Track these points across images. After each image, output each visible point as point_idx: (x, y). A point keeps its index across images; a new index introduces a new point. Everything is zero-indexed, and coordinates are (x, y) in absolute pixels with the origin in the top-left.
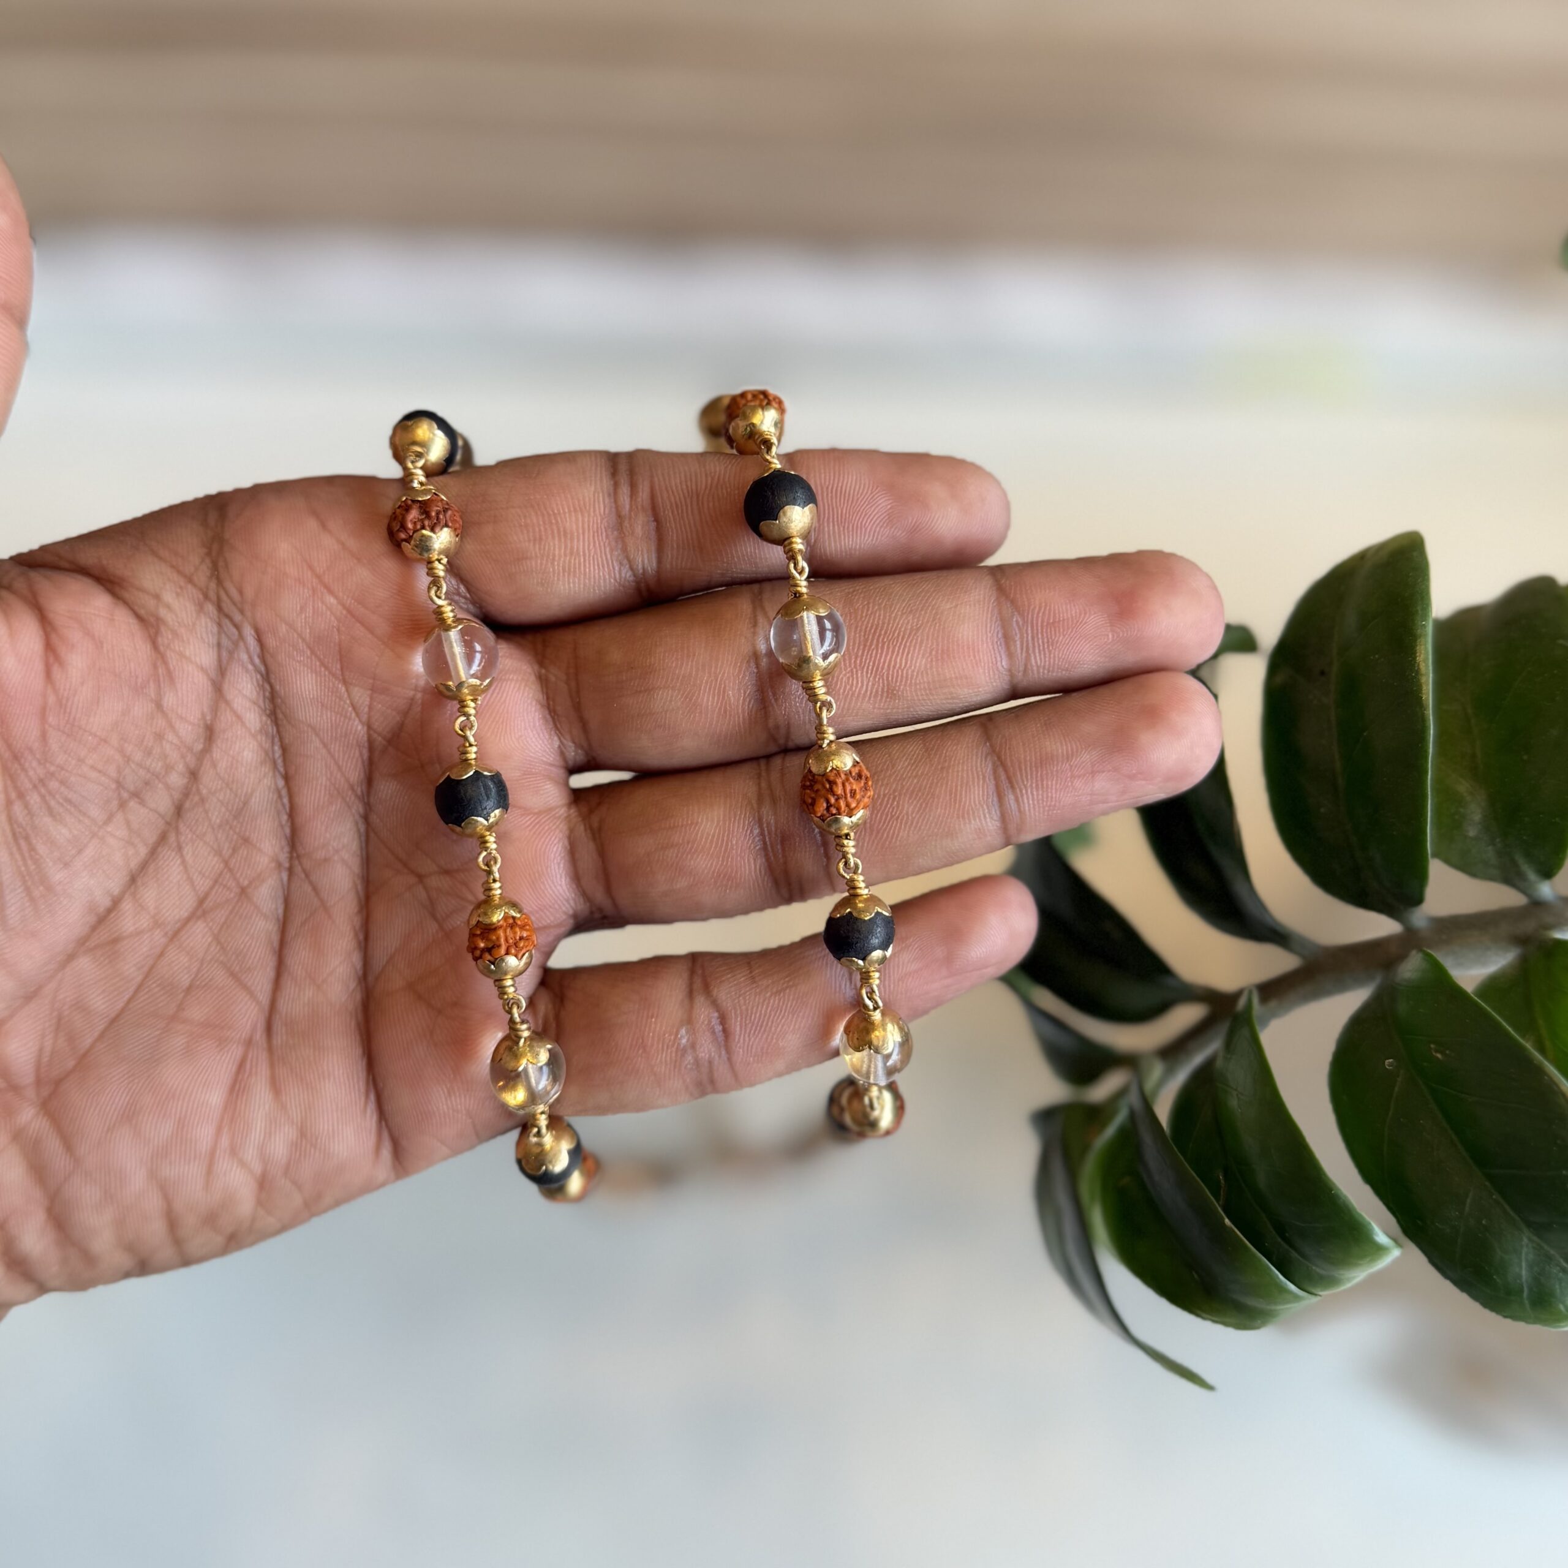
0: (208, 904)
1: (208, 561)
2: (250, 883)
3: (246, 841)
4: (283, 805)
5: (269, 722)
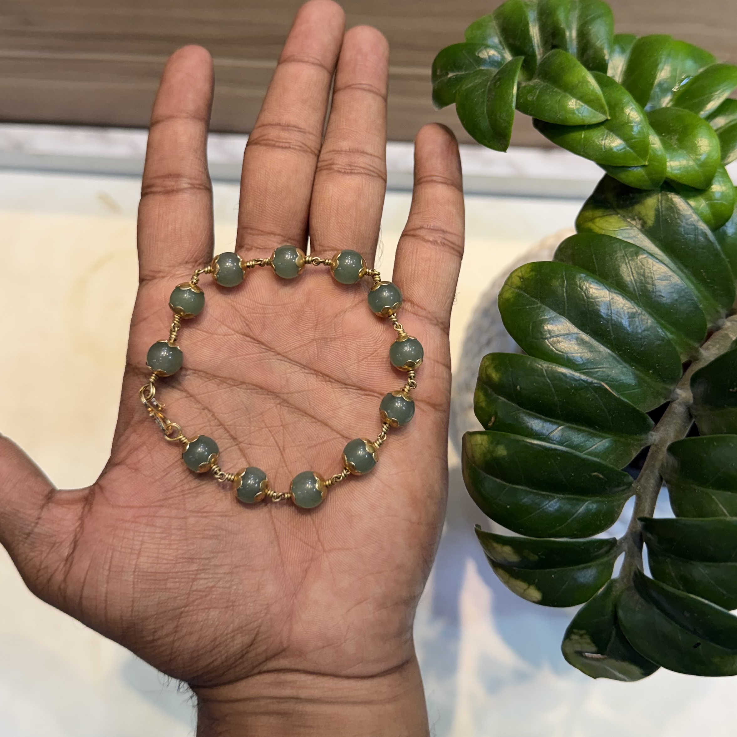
0: (281, 444)
2: (281, 421)
3: (262, 414)
4: (254, 389)
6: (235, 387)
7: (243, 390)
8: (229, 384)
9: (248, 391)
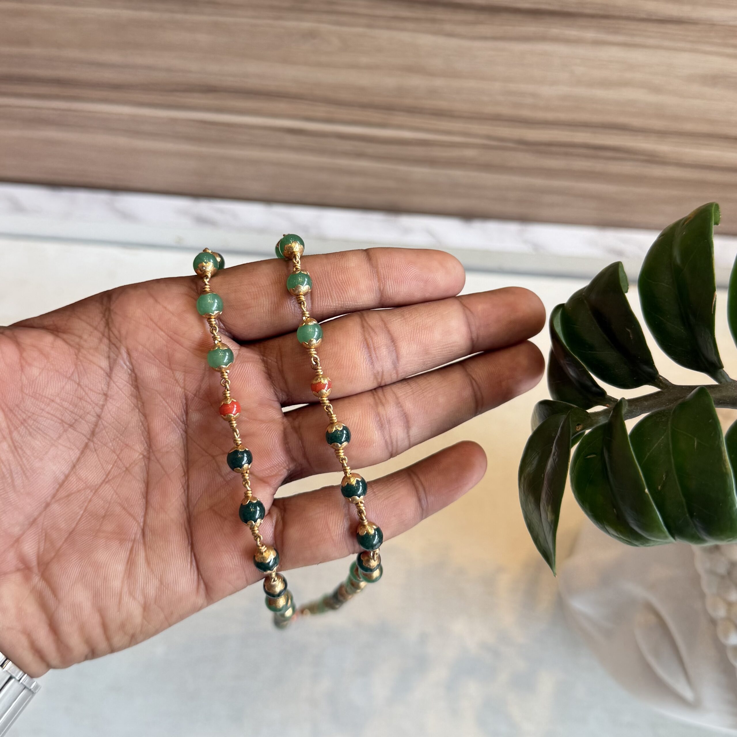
1: (104, 319)
5: (135, 390)
6: (137, 410)
7: (139, 418)
8: (137, 403)
9: (141, 424)
